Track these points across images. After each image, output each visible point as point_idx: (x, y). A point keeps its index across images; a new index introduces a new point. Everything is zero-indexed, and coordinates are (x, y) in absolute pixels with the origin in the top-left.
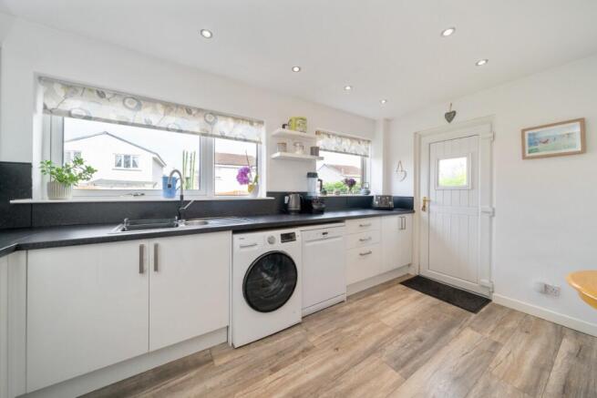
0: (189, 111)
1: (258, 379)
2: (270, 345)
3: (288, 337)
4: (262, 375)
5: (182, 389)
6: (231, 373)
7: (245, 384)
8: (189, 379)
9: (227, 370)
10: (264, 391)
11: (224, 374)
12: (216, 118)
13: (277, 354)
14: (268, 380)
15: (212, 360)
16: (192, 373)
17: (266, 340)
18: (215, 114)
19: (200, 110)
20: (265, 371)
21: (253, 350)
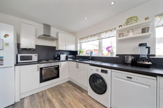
0: (95, 35)
1: (82, 103)
2: (93, 102)
3: (99, 106)
4: (83, 103)
5: (76, 91)
6: (81, 97)
7: (79, 101)
8: (78, 91)
9: (82, 96)
10: (78, 105)
11: (81, 96)
12: (100, 34)
13: (91, 105)
14: (82, 105)
15: (83, 92)
16: (79, 91)
17: (94, 100)
18: (100, 33)
19: (97, 34)
20: (84, 104)
21: (90, 99)
